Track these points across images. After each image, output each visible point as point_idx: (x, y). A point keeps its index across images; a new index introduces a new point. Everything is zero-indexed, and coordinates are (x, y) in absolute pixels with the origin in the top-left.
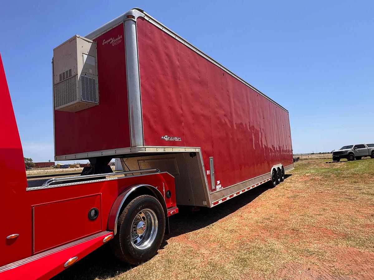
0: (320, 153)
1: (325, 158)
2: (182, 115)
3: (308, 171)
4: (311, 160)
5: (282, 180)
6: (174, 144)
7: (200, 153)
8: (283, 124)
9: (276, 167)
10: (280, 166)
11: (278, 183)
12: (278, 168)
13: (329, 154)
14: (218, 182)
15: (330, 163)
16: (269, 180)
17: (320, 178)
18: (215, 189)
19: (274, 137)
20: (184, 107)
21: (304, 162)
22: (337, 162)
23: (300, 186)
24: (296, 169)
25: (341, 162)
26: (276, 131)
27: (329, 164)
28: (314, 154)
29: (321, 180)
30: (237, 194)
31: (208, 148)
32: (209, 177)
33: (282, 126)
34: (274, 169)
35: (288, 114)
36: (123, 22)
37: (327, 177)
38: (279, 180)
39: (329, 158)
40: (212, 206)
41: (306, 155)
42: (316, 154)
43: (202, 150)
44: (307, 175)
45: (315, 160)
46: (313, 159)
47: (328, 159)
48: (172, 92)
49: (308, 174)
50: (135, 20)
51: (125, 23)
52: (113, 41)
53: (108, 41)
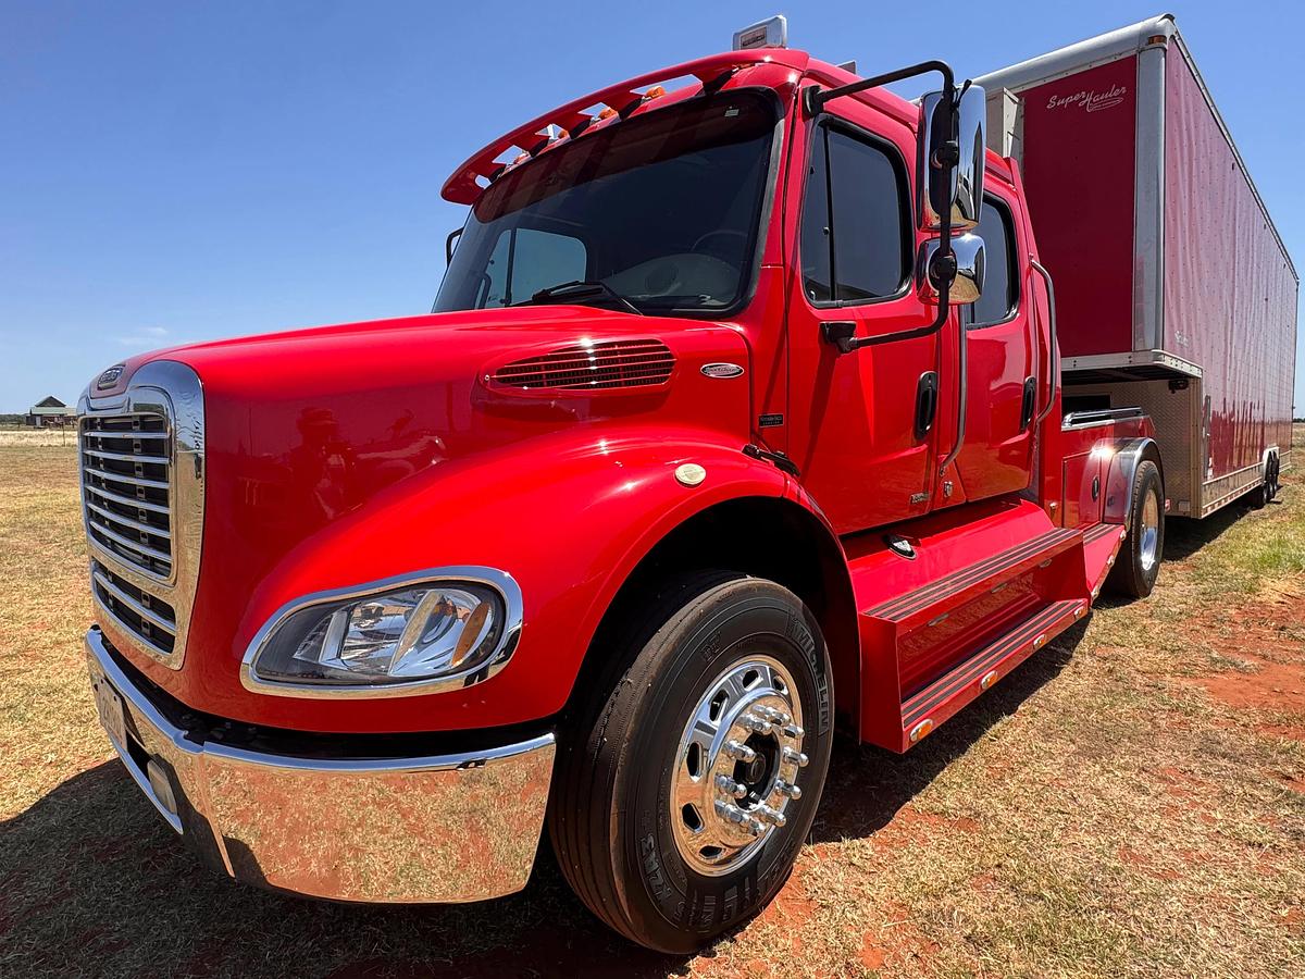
6: (1182, 352)
9: (1271, 449)
10: (1276, 448)
34: (1270, 453)
36: (1134, 53)
48: (1186, 224)
50: (1166, 46)
51: (1143, 60)
52: (1088, 100)
53: (1070, 99)
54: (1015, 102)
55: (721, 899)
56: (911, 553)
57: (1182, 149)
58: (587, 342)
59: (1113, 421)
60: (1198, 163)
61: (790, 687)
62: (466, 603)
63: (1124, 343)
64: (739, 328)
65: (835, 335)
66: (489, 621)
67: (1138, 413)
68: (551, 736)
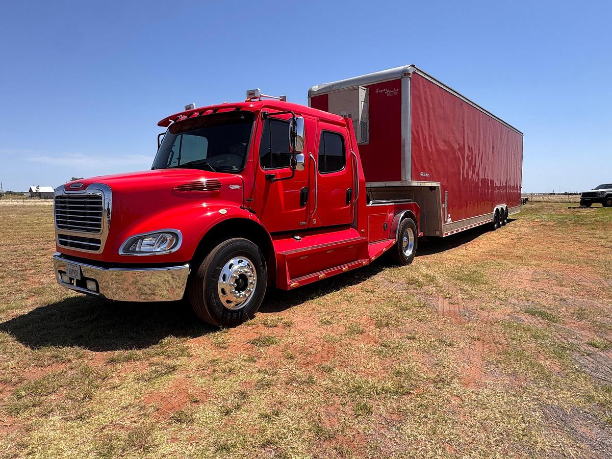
0: (566, 194)
1: (570, 202)
2: (432, 154)
3: (540, 216)
4: (546, 204)
5: (504, 224)
6: (425, 179)
7: (440, 187)
8: (514, 152)
9: (499, 207)
10: (504, 206)
11: (499, 226)
12: (502, 209)
13: (577, 196)
14: (449, 215)
15: (574, 208)
16: (491, 221)
17: (552, 223)
18: (447, 222)
19: (501, 170)
20: (433, 146)
21: (534, 206)
22: (585, 208)
23: (526, 230)
24: (522, 213)
25: (592, 208)
26: (505, 163)
27: (572, 210)
28: (554, 194)
29: (553, 226)
30: (462, 229)
31: (445, 183)
32: (444, 209)
33: (513, 155)
34: (497, 209)
35: (522, 138)
36: (400, 78)
37: (562, 223)
38: (501, 223)
39: (575, 202)
40: (444, 236)
41: (540, 195)
42: (559, 194)
43: (441, 185)
44: (536, 220)
45: (553, 203)
46: (550, 202)
47: (573, 204)
48: (426, 133)
49: (538, 220)
50: (411, 77)
51: (402, 80)
52: (388, 92)
53: (382, 91)
54: (364, 90)
55: (238, 314)
56: (300, 239)
57: (422, 109)
58: (203, 180)
59: (393, 204)
60: (434, 111)
61: (252, 266)
62: (169, 237)
63: (399, 178)
64: (241, 176)
65: (269, 178)
66: (175, 241)
67: (410, 201)
68: (187, 266)
